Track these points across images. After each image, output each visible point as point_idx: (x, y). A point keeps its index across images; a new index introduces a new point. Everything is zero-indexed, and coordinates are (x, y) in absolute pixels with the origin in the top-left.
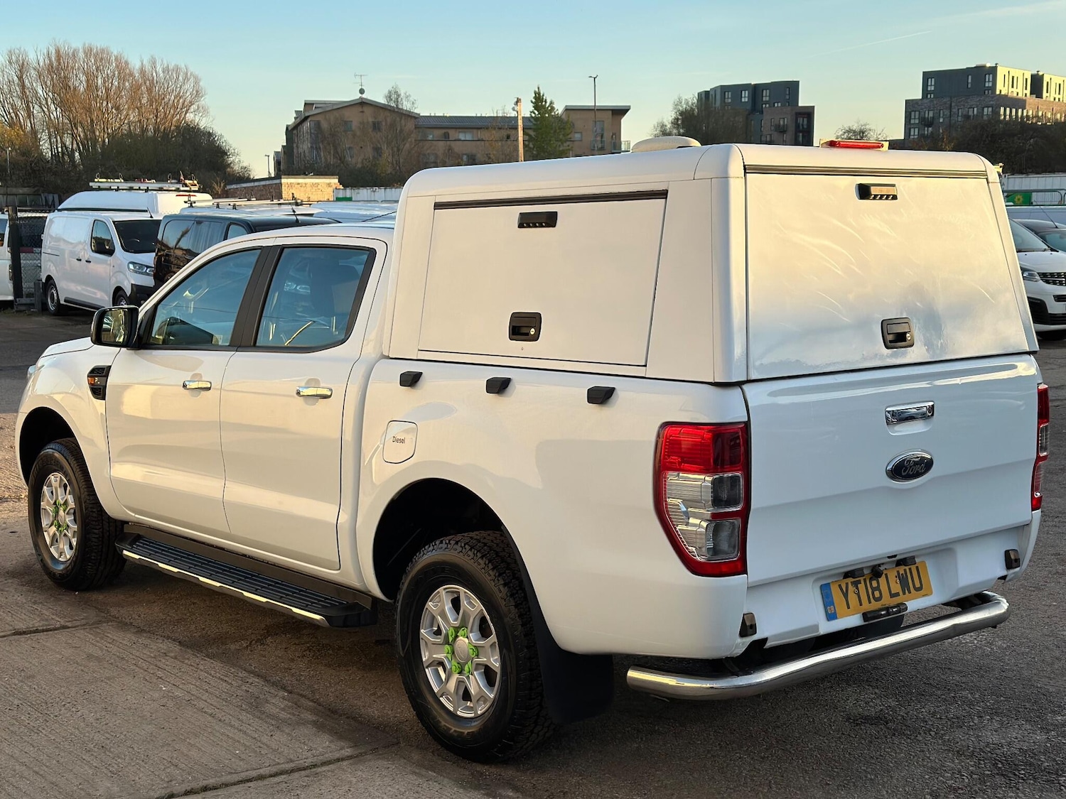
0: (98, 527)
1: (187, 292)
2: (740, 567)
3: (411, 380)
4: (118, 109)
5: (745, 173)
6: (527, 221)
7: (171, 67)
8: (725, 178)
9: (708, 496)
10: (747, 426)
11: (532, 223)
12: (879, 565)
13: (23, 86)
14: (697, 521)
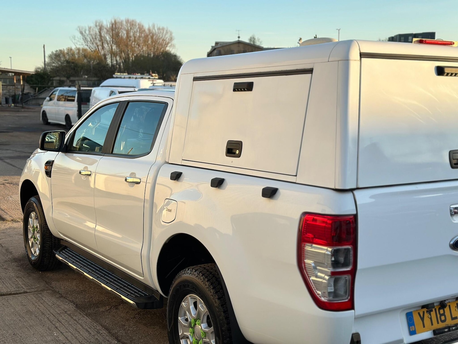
0: (49, 241)
1: (90, 124)
2: (350, 306)
3: (176, 176)
4: (139, 45)
5: (361, 57)
6: (238, 88)
7: (161, 28)
8: (347, 60)
9: (329, 261)
10: (355, 216)
11: (240, 89)
12: (445, 301)
13: (101, 36)
14: (323, 275)
